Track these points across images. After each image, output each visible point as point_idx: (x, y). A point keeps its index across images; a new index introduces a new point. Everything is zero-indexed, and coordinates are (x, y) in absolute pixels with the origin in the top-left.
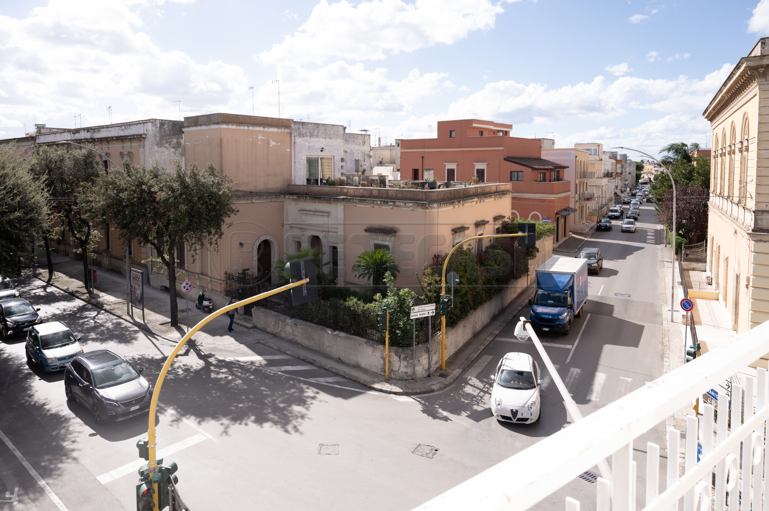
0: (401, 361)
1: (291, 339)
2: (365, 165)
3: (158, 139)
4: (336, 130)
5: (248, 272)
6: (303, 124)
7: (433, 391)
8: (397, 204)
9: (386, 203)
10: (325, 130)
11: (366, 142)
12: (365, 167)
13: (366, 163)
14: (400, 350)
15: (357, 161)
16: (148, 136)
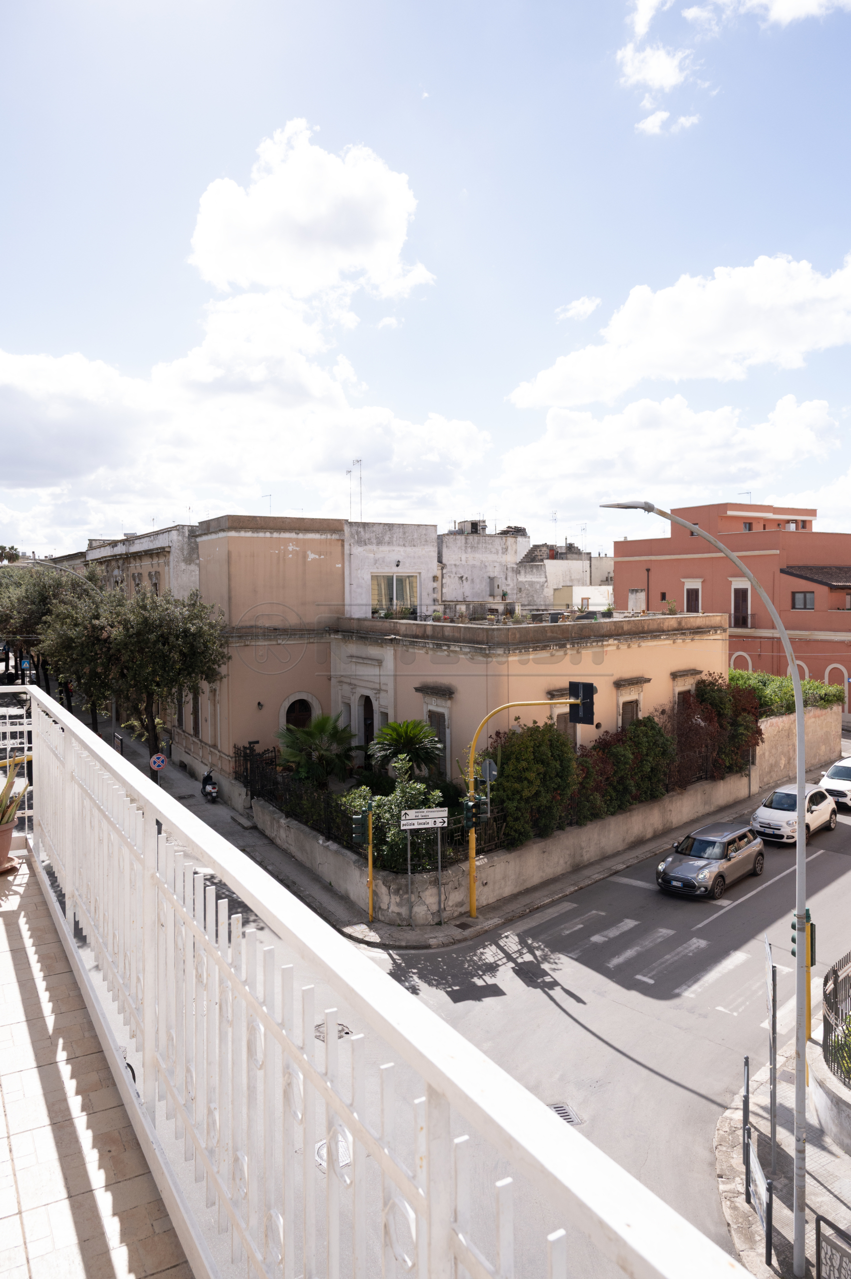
0: (392, 895)
1: (285, 848)
2: (508, 585)
3: (185, 552)
4: (424, 532)
5: (256, 747)
6: (365, 525)
7: (428, 947)
8: (452, 648)
9: (439, 646)
10: (404, 533)
11: (509, 548)
12: (508, 590)
13: (509, 581)
14: (391, 877)
15: (492, 580)
16: (173, 549)
